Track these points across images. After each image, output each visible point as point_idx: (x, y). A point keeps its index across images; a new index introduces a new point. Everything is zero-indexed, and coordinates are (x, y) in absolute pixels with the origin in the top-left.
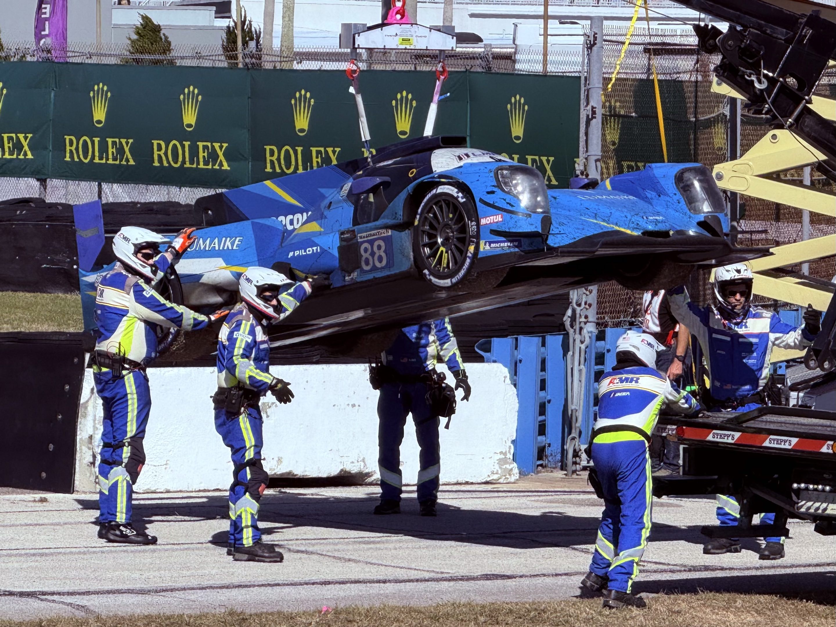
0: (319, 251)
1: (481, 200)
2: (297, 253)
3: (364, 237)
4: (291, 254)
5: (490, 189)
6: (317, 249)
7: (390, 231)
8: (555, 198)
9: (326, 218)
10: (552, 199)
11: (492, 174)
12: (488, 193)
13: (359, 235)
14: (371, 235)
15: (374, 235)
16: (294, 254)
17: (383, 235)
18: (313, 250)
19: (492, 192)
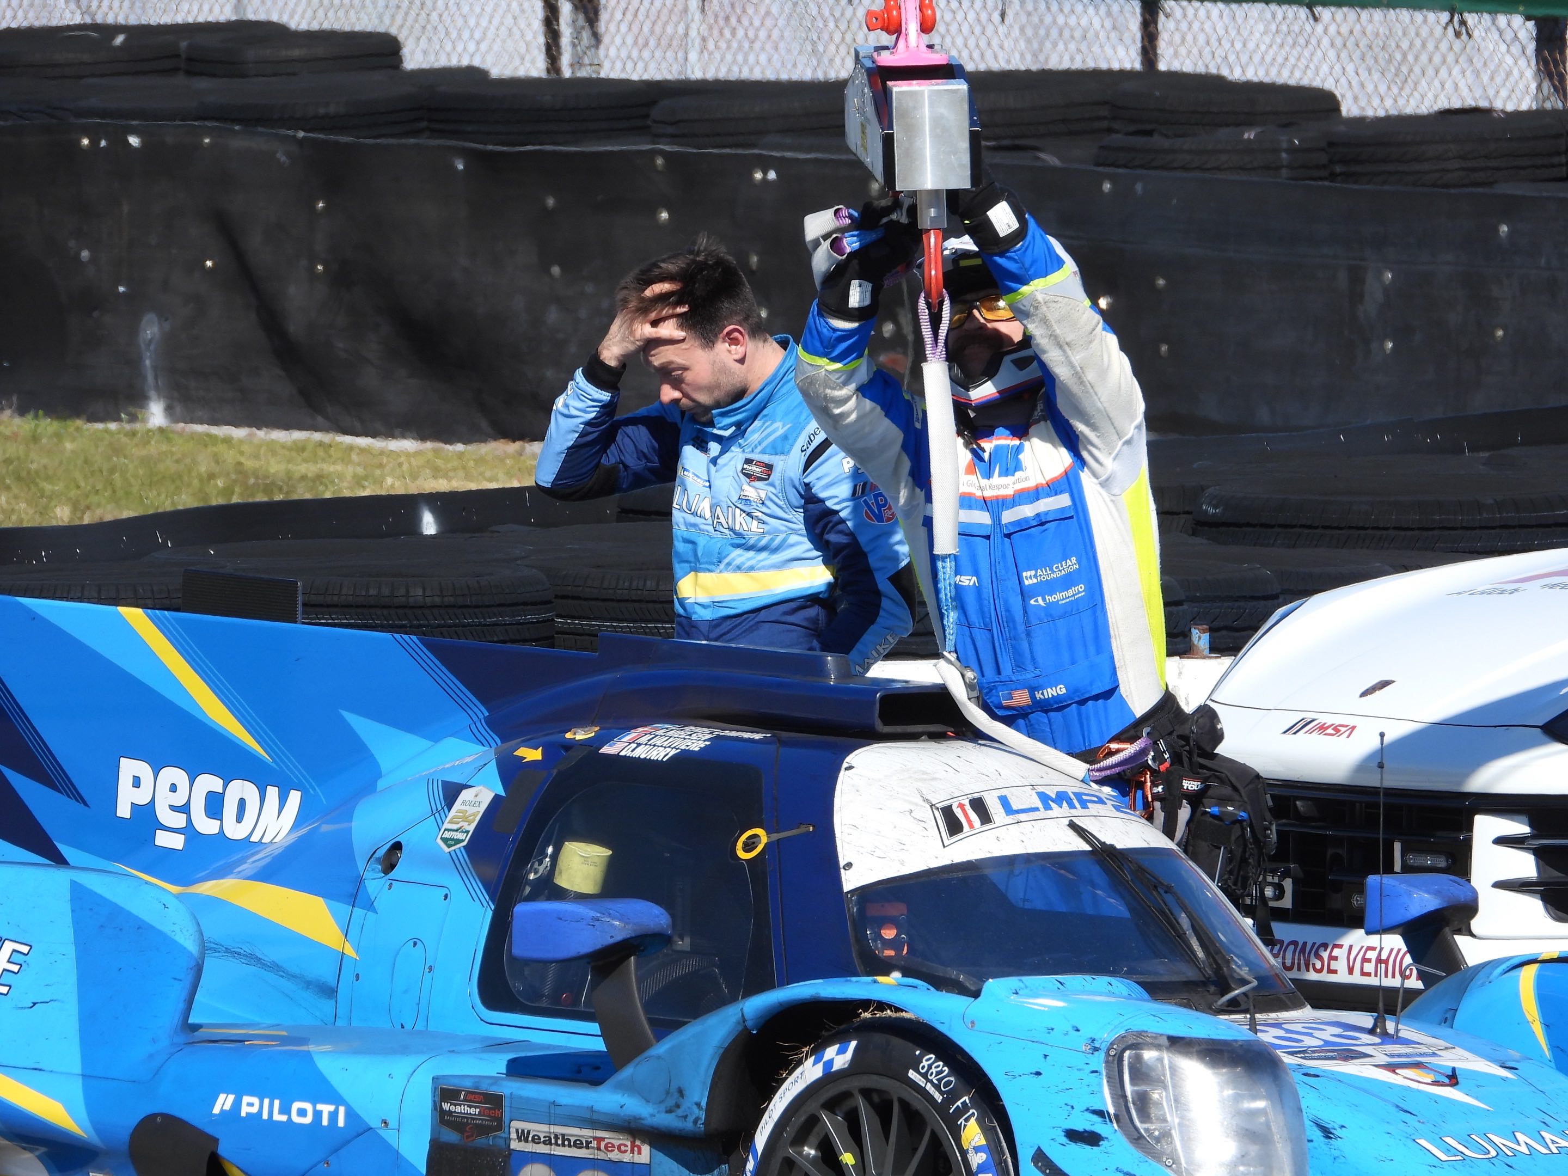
0: (341, 1123)
1: (1040, 1158)
2: (250, 1105)
3: (536, 1140)
4: (224, 1102)
5: (1083, 1123)
6: (333, 1116)
7: (646, 1149)
8: (1327, 1133)
9: (370, 906)
10: (1317, 1134)
11: (1098, 1061)
12: (1073, 1136)
13: (515, 1124)
14: (565, 1141)
15: (578, 1144)
16: (237, 1104)
17: (614, 1156)
18: (318, 1115)
19: (1092, 1139)
